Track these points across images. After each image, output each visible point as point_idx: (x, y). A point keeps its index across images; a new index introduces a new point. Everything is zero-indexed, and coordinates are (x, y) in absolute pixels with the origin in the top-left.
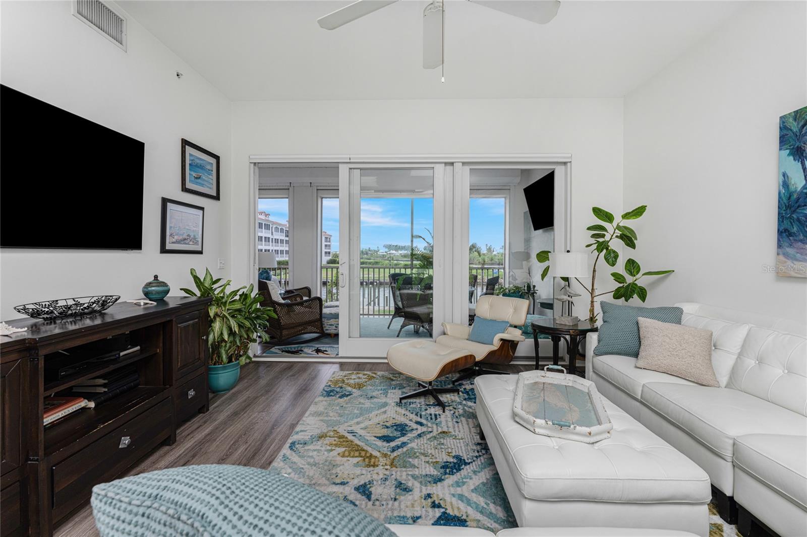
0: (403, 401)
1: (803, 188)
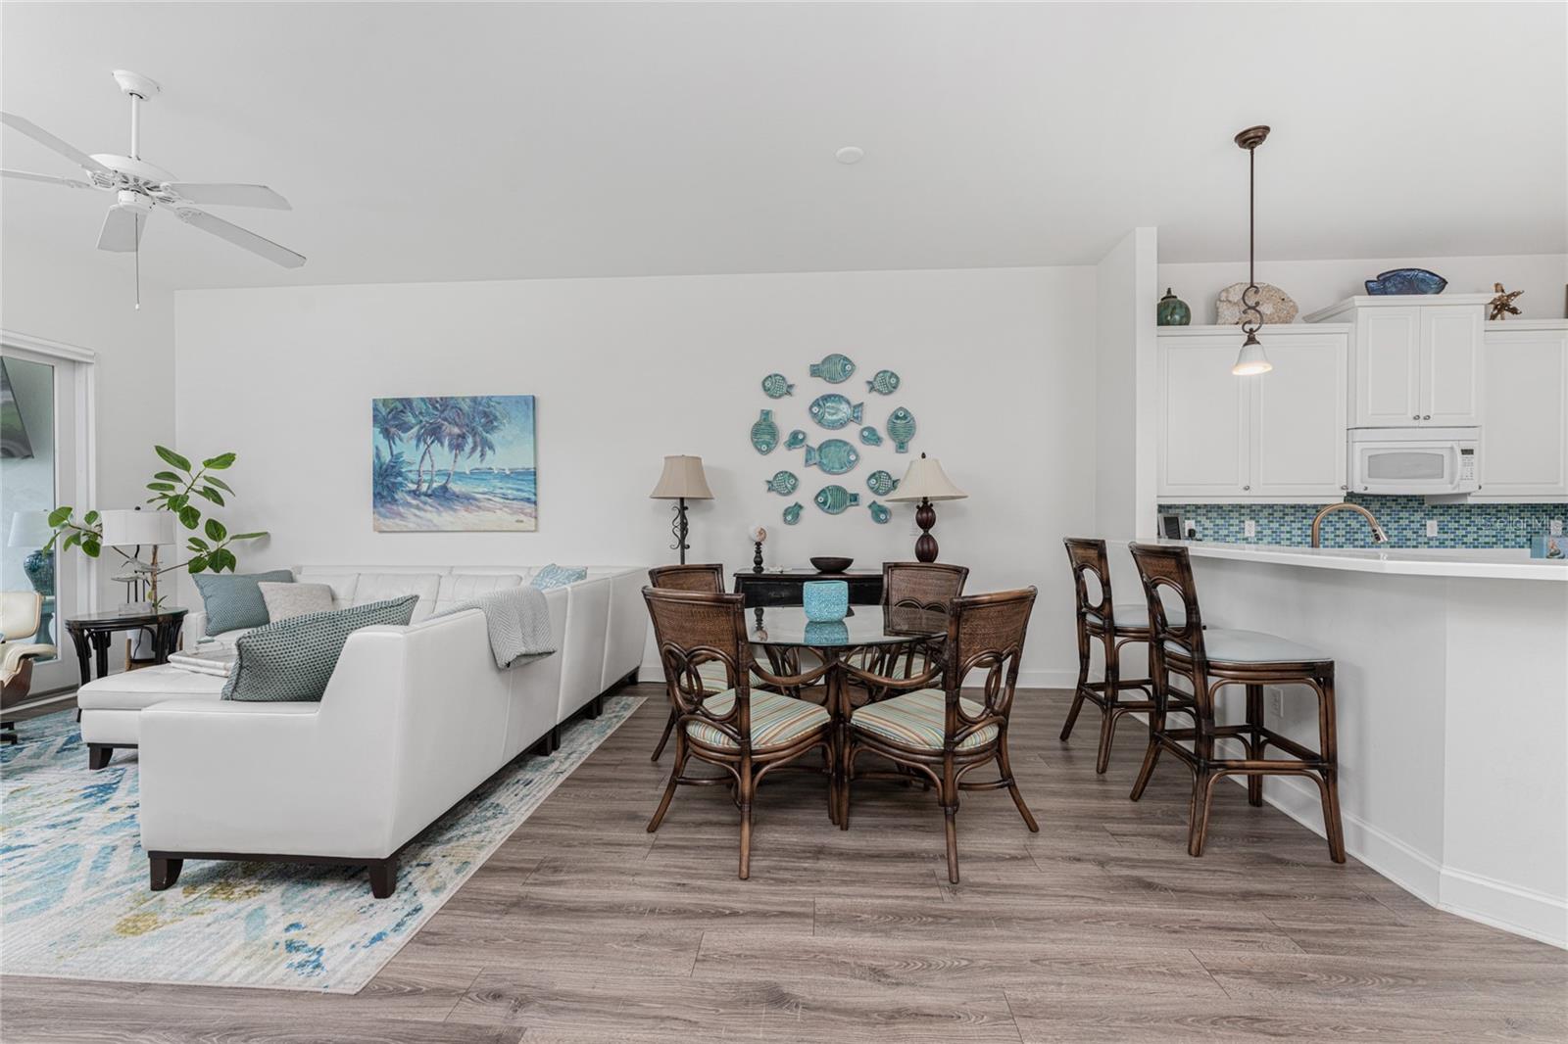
1: (391, 461)
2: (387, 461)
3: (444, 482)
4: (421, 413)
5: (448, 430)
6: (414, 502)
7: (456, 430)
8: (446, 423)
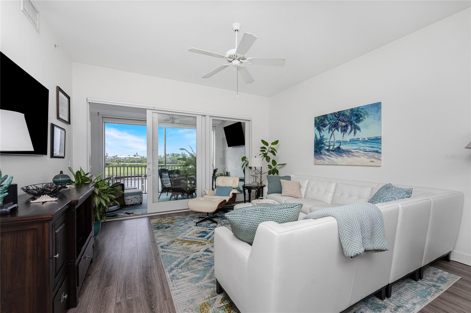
0: (198, 224)
1: (320, 139)
2: (319, 139)
3: (339, 145)
4: (330, 119)
5: (340, 124)
6: (328, 154)
7: (344, 124)
8: (340, 122)
